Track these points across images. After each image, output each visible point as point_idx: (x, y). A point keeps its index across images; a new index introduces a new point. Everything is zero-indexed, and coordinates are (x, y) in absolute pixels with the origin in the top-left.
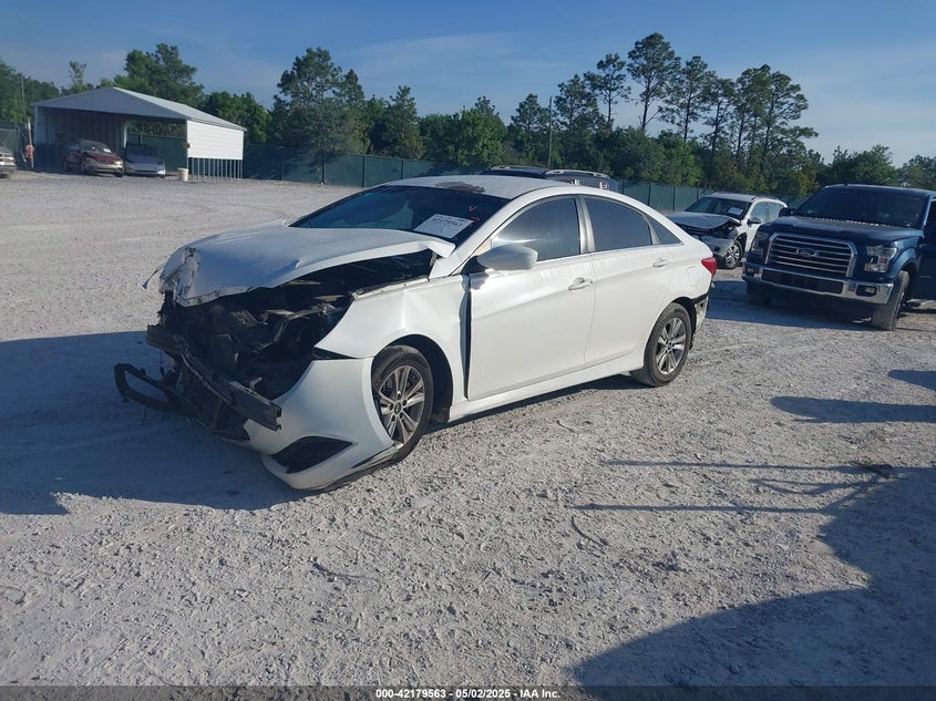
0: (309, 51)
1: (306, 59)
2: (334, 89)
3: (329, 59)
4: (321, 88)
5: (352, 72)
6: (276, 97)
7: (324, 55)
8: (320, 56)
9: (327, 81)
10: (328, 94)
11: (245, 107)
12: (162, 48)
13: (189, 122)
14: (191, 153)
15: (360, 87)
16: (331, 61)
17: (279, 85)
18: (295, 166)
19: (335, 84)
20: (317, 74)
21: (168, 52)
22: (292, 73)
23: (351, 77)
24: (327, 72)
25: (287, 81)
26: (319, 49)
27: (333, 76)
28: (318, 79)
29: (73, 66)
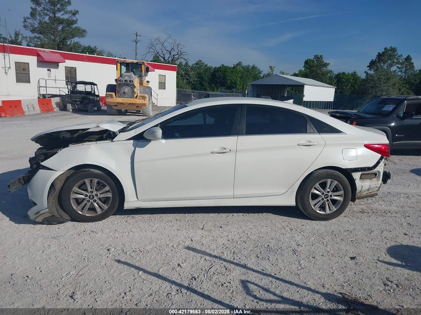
0: (385, 49)
1: (383, 53)
2: (397, 65)
3: (397, 51)
4: (391, 65)
5: (409, 56)
6: (365, 72)
7: (394, 50)
8: (391, 51)
9: (394, 62)
10: (394, 68)
11: (352, 78)
12: (316, 57)
13: (305, 86)
14: (305, 99)
15: (412, 64)
16: (397, 52)
17: (368, 66)
18: (361, 104)
19: (398, 63)
20: (389, 59)
21: (318, 58)
22: (375, 60)
23: (408, 59)
24: (395, 58)
25: (372, 64)
26: (391, 47)
27: (397, 59)
28: (389, 61)
29: (270, 67)
